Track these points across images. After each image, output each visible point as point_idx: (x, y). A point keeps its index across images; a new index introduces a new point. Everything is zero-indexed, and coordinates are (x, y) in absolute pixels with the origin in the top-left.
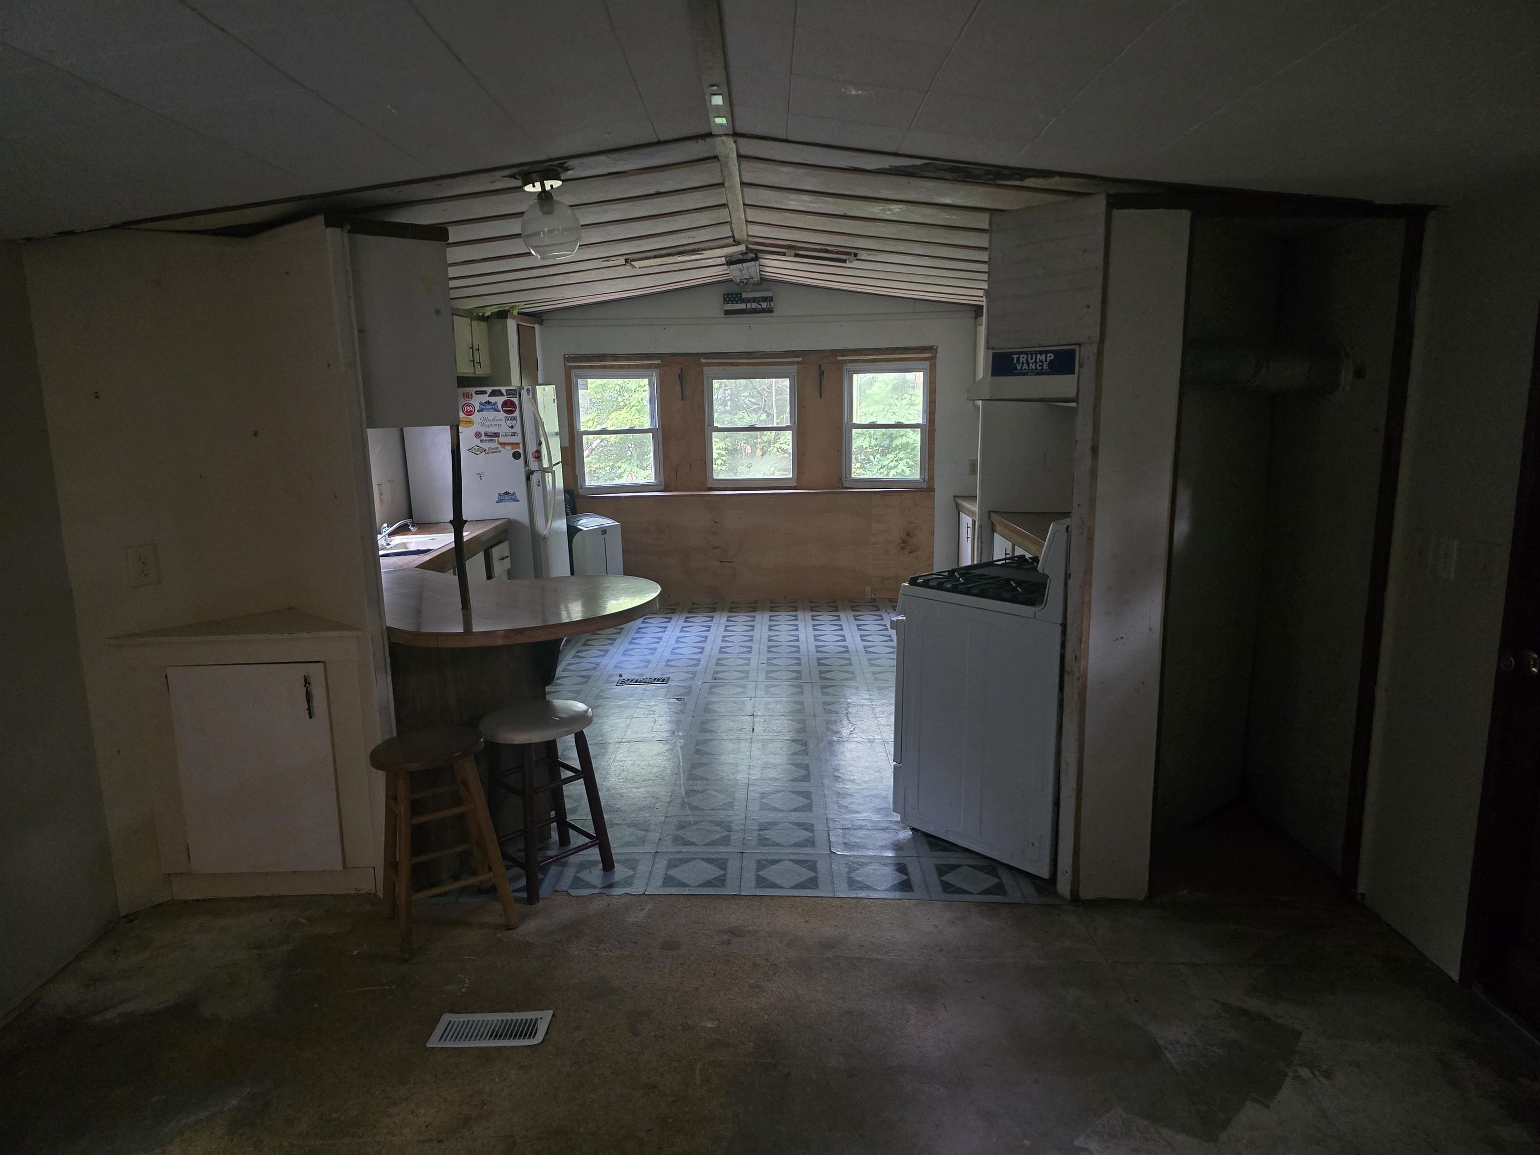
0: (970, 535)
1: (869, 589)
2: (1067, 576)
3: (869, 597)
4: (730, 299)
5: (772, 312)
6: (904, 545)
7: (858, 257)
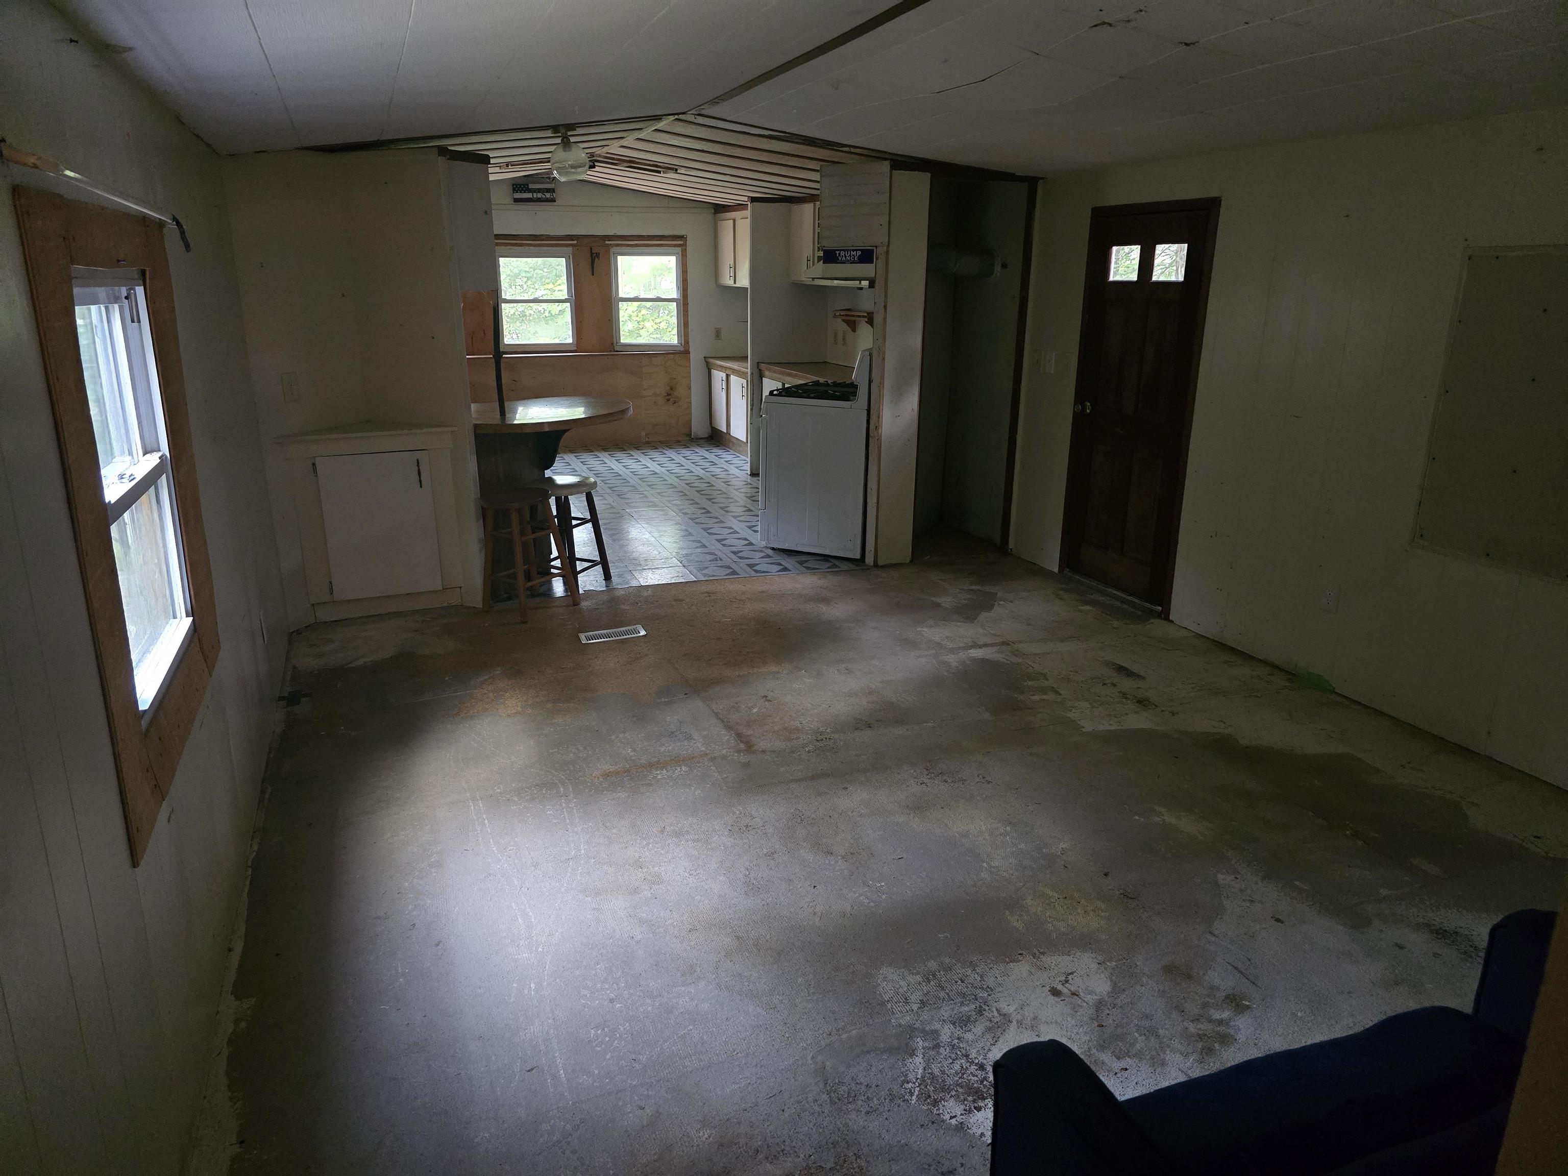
0: (724, 387)
1: (643, 434)
2: (870, 381)
3: (644, 441)
4: (522, 189)
5: (555, 201)
6: (667, 397)
7: (678, 172)
